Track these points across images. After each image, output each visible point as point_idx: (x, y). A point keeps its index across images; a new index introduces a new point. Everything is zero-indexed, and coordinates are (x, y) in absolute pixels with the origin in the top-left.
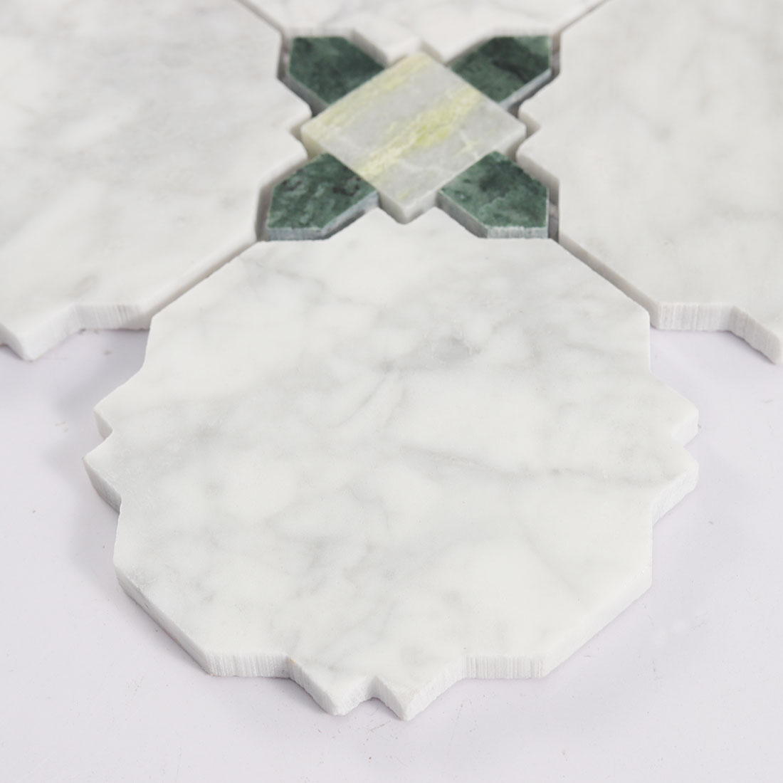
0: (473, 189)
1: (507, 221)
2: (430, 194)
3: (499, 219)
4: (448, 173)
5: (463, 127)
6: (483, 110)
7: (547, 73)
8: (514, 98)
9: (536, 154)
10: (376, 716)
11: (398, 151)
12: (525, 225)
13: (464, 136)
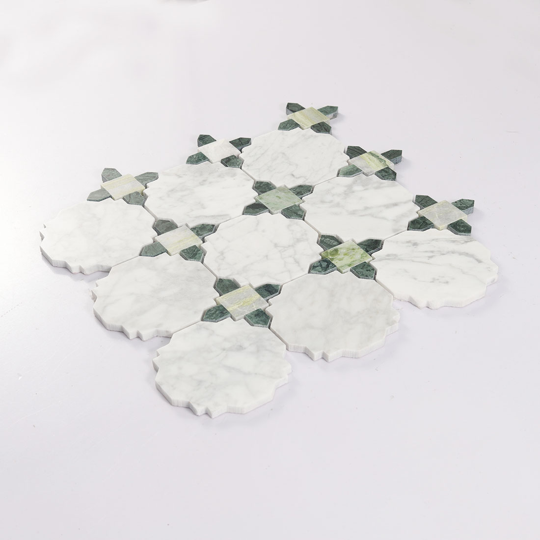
0: (253, 316)
1: (259, 323)
2: (243, 316)
3: (257, 323)
4: (248, 312)
5: (254, 302)
6: (260, 300)
7: (278, 293)
8: (268, 298)
9: (270, 310)
10: (206, 417)
11: (238, 306)
12: (263, 324)
13: (254, 304)
